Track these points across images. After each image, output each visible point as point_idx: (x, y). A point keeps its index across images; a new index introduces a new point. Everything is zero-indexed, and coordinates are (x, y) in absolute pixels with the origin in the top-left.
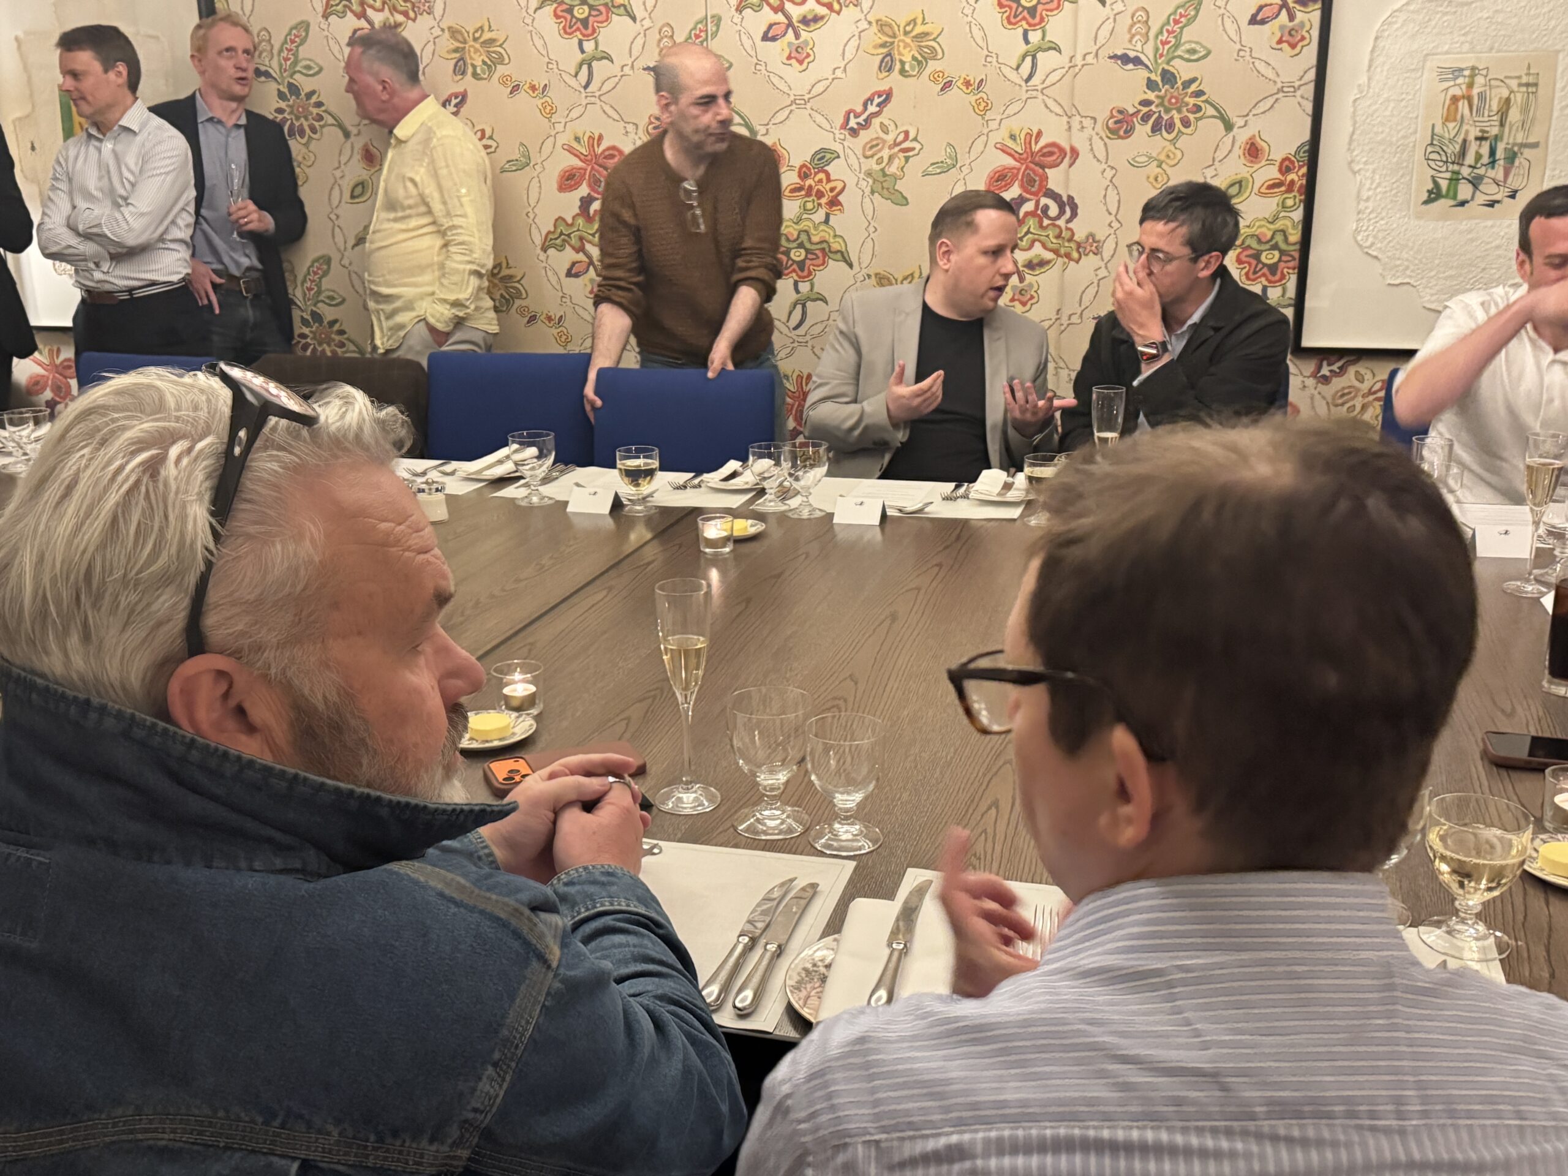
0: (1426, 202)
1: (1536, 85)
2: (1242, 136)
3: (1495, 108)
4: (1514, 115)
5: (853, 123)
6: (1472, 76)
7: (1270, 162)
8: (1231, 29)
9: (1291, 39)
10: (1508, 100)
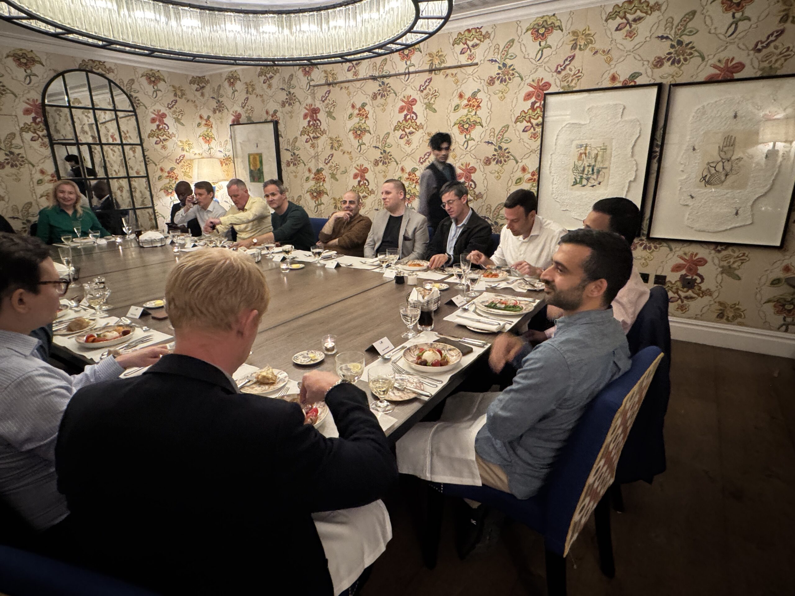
0: (573, 185)
1: (606, 149)
2: (521, 165)
3: (593, 157)
4: (599, 158)
5: (421, 161)
6: (586, 147)
7: (529, 173)
8: (517, 133)
9: (534, 136)
10: (597, 154)
